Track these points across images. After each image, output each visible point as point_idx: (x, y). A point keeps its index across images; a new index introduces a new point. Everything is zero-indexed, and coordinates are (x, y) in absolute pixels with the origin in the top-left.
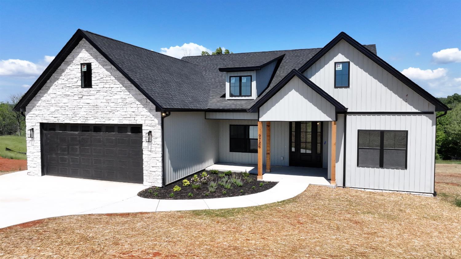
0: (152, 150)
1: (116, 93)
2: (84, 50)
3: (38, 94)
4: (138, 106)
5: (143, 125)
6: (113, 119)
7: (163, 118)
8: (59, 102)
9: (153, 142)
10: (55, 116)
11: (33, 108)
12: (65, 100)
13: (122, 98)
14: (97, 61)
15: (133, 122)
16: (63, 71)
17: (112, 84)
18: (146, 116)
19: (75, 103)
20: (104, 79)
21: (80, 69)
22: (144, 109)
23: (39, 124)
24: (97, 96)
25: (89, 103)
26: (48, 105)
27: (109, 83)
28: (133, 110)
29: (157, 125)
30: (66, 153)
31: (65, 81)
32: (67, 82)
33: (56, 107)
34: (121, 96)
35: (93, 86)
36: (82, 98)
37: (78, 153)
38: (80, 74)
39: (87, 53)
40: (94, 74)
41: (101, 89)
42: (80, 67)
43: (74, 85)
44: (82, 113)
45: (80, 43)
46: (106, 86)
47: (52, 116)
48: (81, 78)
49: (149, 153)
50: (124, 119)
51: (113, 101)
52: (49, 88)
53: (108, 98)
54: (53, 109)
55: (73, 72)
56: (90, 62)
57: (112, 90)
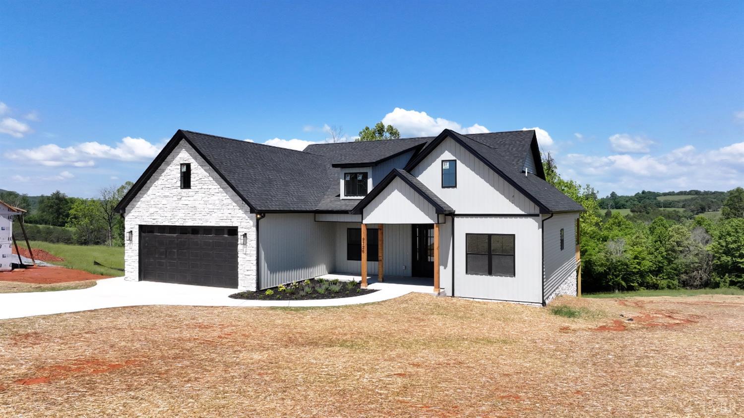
0: (247, 253)
2: (184, 150)
3: (138, 195)
4: (235, 207)
5: (239, 227)
7: (258, 220)
8: (158, 203)
9: (248, 244)
10: (153, 218)
11: (133, 209)
12: (164, 201)
14: (196, 161)
15: (229, 224)
16: (163, 171)
18: (241, 218)
19: (174, 205)
20: (203, 179)
21: (180, 170)
22: (240, 211)
23: (138, 226)
24: (195, 197)
25: (187, 205)
27: (207, 184)
28: (229, 211)
29: (252, 227)
30: (164, 257)
31: (164, 182)
32: (166, 183)
34: (219, 197)
35: (191, 187)
36: (181, 199)
37: (175, 257)
38: (179, 175)
39: (187, 153)
40: (193, 174)
42: (179, 167)
44: (180, 214)
45: (180, 143)
46: (204, 187)
47: (150, 217)
48: (181, 178)
49: (244, 256)
50: (221, 221)
51: (210, 202)
52: (149, 188)
53: (206, 199)
54: (152, 210)
55: (173, 172)
56: (190, 162)
57: (210, 191)
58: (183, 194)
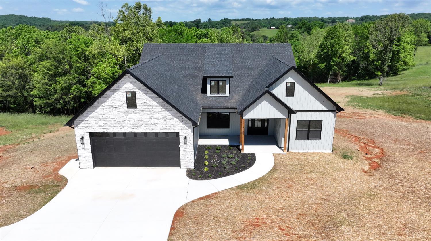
0: (187, 147)
1: (158, 112)
2: (128, 82)
3: (86, 112)
4: (176, 121)
5: (180, 133)
6: (156, 129)
7: (193, 128)
8: (106, 118)
9: (187, 143)
10: (104, 127)
11: (81, 122)
12: (113, 117)
13: (162, 116)
14: (141, 91)
15: (171, 131)
16: (109, 96)
17: (155, 106)
18: (182, 127)
19: (122, 119)
20: (147, 103)
21: (125, 96)
22: (180, 123)
23: (88, 133)
24: (141, 114)
25: (134, 119)
26: (96, 120)
27: (152, 106)
28: (172, 123)
29: (191, 133)
30: (113, 151)
31: (111, 104)
32: (113, 104)
33: (104, 121)
34: (162, 115)
35: (137, 108)
36: (128, 115)
37: (124, 151)
38: (125, 99)
39: (131, 84)
40: (138, 99)
41: (145, 110)
42: (125, 94)
43: (120, 106)
44: (129, 125)
45: (125, 77)
46: (149, 108)
47: (100, 127)
48: (127, 102)
49: (185, 149)
50: (165, 129)
51: (155, 117)
52: (97, 108)
53: (151, 115)
54: (101, 123)
55: (119, 97)
56: (134, 91)
57: (155, 110)
58: (130, 112)
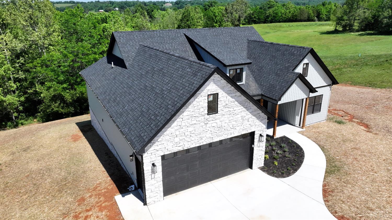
0: (260, 146)
1: (238, 113)
5: (255, 131)
6: (234, 133)
8: (184, 132)
10: (179, 145)
13: (242, 116)
15: (248, 131)
17: (236, 107)
18: (258, 125)
19: (201, 129)
20: (229, 104)
22: (257, 120)
23: (160, 157)
24: (221, 119)
25: (214, 127)
26: (171, 137)
29: (265, 129)
31: (191, 113)
33: (180, 137)
35: (219, 112)
38: (207, 104)
39: (214, 85)
40: (221, 102)
41: (226, 113)
42: (206, 98)
43: (200, 114)
46: (230, 110)
47: (175, 146)
48: (208, 107)
49: (258, 148)
50: (242, 131)
51: (234, 120)
52: (174, 121)
53: (231, 118)
54: (177, 139)
55: (200, 103)
56: (217, 92)
57: (235, 112)
58: (210, 119)
